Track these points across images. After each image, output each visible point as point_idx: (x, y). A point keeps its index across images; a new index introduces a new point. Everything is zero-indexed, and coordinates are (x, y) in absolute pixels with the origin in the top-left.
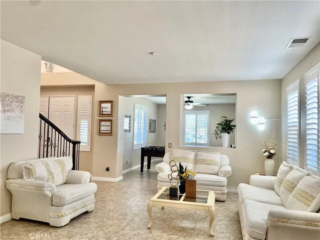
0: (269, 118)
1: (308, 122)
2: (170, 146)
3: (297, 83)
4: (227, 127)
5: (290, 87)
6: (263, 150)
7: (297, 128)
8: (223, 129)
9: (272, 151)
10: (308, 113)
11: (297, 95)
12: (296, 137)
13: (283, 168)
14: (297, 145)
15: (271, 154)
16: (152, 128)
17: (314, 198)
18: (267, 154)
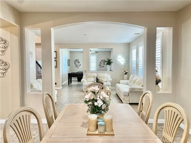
0: (125, 59)
1: (139, 60)
2: (85, 71)
3: (136, 46)
4: (109, 63)
5: (133, 47)
6: (123, 71)
7: (136, 63)
8: (107, 63)
9: (127, 72)
10: (139, 57)
11: (136, 50)
12: (135, 66)
13: (131, 77)
14: (135, 69)
15: (126, 72)
16: (69, 64)
17: (141, 83)
18: (125, 73)
